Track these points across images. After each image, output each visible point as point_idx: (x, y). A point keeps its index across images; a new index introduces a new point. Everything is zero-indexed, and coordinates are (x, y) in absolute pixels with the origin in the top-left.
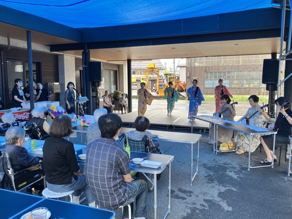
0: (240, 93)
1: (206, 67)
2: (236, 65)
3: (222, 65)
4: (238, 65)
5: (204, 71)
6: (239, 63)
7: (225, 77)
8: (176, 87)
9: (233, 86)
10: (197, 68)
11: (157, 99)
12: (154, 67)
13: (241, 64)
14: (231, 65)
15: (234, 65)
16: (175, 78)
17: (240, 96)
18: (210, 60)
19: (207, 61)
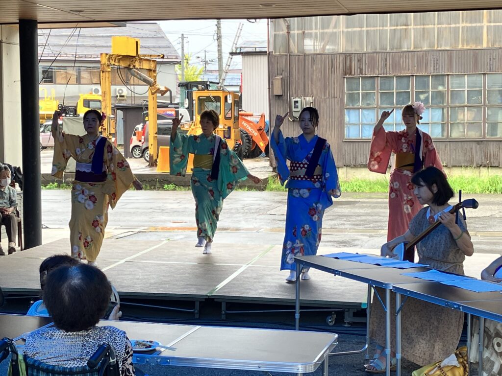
0: (486, 158)
1: (350, 55)
2: (465, 47)
3: (412, 49)
4: (474, 47)
5: (339, 72)
6: (479, 39)
7: (426, 95)
8: (229, 138)
9: (455, 134)
10: (313, 61)
11: (151, 189)
12: (134, 54)
13: (485, 46)
14: (448, 48)
15: (460, 47)
16: (222, 100)
17: (484, 171)
18: (362, 27)
19: (350, 30)
